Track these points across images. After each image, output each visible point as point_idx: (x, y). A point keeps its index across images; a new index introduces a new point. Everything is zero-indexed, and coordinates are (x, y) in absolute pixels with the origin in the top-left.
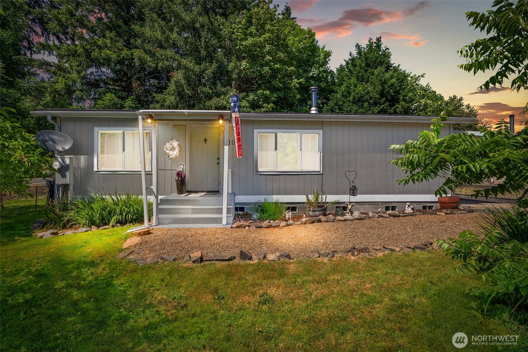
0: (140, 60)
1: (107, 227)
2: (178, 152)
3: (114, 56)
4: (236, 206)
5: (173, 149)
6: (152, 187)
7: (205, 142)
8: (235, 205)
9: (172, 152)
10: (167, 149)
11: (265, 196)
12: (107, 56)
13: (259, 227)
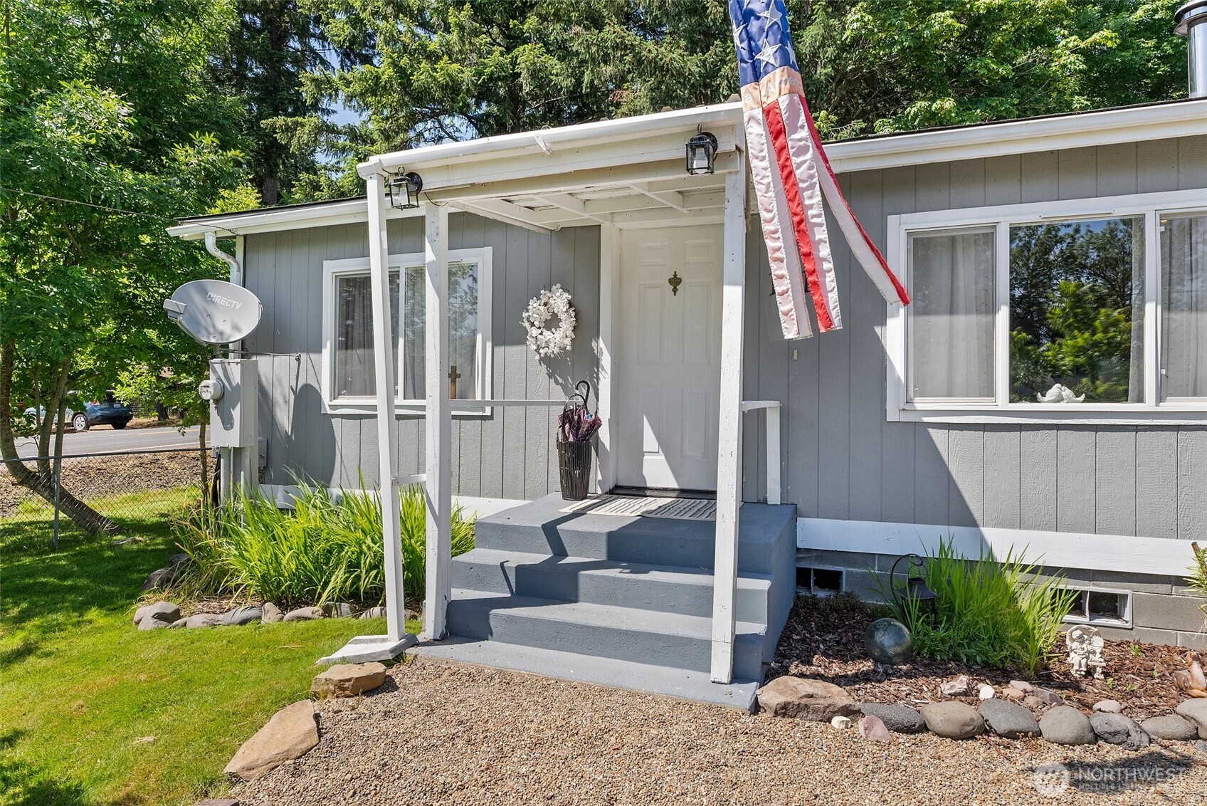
0: (534, 74)
1: (306, 611)
2: (569, 333)
3: (467, 75)
4: (803, 565)
5: (552, 322)
6: (423, 477)
7: (675, 290)
8: (798, 559)
9: (547, 334)
10: (532, 324)
11: (942, 530)
12: (449, 75)
13: (909, 730)
